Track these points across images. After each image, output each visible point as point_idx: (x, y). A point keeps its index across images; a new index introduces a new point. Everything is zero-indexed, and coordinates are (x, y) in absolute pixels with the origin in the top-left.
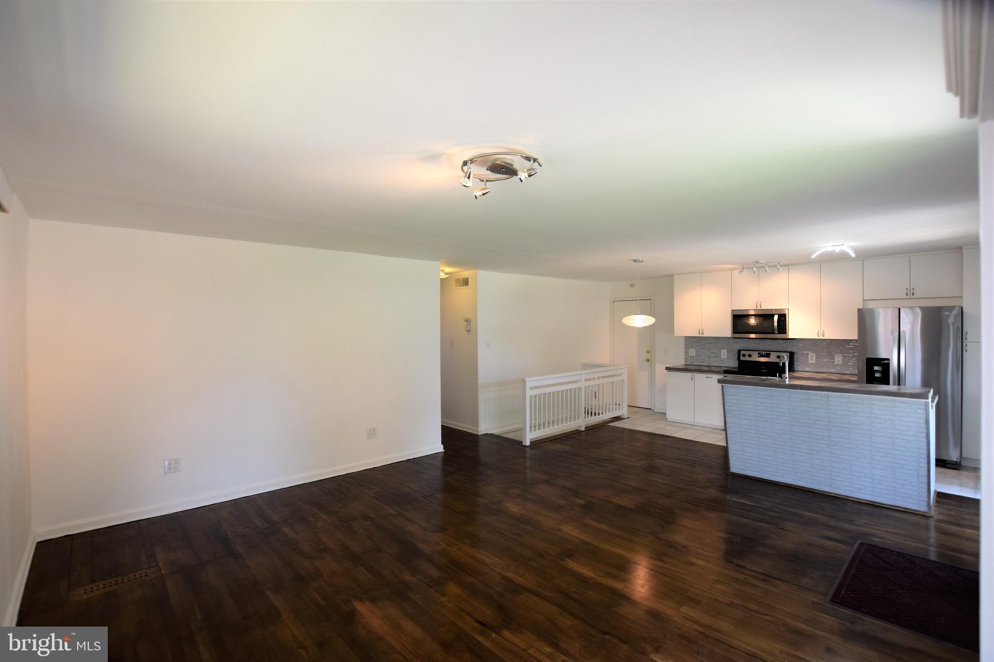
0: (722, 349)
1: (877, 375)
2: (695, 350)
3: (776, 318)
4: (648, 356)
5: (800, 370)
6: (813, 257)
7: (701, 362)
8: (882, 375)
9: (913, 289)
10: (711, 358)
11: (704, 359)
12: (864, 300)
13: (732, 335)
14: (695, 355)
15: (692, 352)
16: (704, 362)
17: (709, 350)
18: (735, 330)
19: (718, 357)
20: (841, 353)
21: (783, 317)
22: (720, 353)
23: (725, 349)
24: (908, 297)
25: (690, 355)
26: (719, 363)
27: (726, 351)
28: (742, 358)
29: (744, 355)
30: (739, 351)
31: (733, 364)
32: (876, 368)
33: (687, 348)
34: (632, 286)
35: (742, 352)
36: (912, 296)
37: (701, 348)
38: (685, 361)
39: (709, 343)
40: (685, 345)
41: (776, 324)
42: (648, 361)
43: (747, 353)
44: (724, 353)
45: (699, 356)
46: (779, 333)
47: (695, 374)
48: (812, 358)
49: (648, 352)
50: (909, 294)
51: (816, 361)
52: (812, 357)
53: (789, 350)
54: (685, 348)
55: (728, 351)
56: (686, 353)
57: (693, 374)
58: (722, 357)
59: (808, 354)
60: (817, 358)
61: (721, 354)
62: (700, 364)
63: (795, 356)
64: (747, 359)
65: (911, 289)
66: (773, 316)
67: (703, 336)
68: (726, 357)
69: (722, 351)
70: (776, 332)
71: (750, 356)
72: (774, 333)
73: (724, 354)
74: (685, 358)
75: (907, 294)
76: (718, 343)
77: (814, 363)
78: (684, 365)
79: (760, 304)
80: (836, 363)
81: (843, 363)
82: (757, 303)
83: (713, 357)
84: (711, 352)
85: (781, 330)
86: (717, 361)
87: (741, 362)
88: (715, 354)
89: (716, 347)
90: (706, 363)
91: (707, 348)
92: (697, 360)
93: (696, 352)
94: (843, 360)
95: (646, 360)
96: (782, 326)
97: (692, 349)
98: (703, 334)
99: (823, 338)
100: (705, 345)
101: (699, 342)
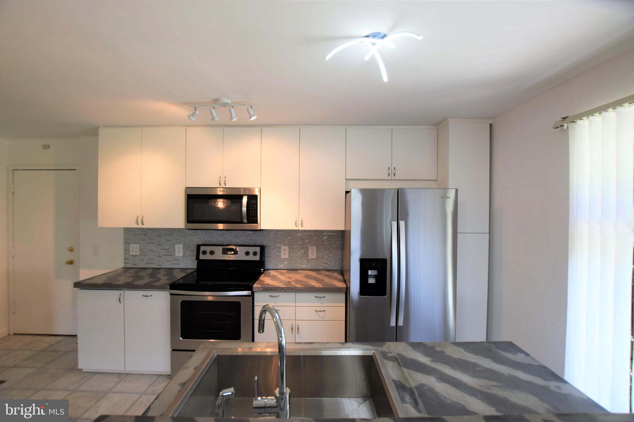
0: (177, 243)
1: (371, 281)
2: (138, 245)
3: (245, 200)
4: (69, 256)
5: (272, 267)
6: (328, 58)
7: (147, 263)
8: (376, 281)
9: (395, 168)
10: (161, 257)
11: (152, 259)
12: (346, 179)
13: (186, 225)
14: (138, 253)
15: (135, 249)
16: (151, 264)
17: (159, 245)
18: (190, 219)
19: (171, 255)
20: (315, 246)
21: (253, 199)
23: (180, 243)
24: (390, 178)
25: (131, 253)
26: (173, 264)
27: (181, 246)
28: (202, 257)
29: (204, 253)
30: (199, 246)
31: (192, 264)
32: (370, 272)
33: (127, 243)
34: (47, 147)
35: (202, 248)
36: (393, 178)
37: (147, 243)
38: (125, 263)
39: (158, 236)
40: (125, 238)
41: (244, 209)
42: (71, 263)
43: (208, 249)
44: (179, 248)
45: (146, 255)
46: (249, 222)
47: (125, 291)
48: (285, 253)
49: (71, 250)
50: (390, 175)
51: (289, 256)
52: (285, 250)
53: (259, 242)
54: (125, 243)
55: (184, 247)
56: (126, 250)
57: (122, 292)
58: (177, 254)
59: (280, 247)
60: (290, 252)
61: (175, 251)
62: (147, 266)
63: (267, 250)
64: (208, 257)
65: (393, 168)
66: (241, 197)
67: (143, 227)
68: (181, 254)
69: (177, 246)
70: (245, 221)
71: (212, 253)
72: (242, 222)
73: (179, 250)
74: (125, 259)
75: (389, 174)
76: (170, 235)
77: (287, 259)
78: (123, 268)
79: (225, 180)
80: (310, 256)
81: (317, 257)
82: (220, 178)
83: (164, 255)
84: (162, 249)
85: (251, 218)
86: (170, 261)
87: (200, 262)
88: (167, 251)
89: (168, 240)
90: (154, 264)
91: (154, 243)
92: (142, 260)
93: (140, 249)
94: (317, 254)
95: (66, 262)
96: (252, 213)
97: (134, 245)
98: (143, 225)
99: (301, 228)
100: (152, 239)
101: (145, 234)
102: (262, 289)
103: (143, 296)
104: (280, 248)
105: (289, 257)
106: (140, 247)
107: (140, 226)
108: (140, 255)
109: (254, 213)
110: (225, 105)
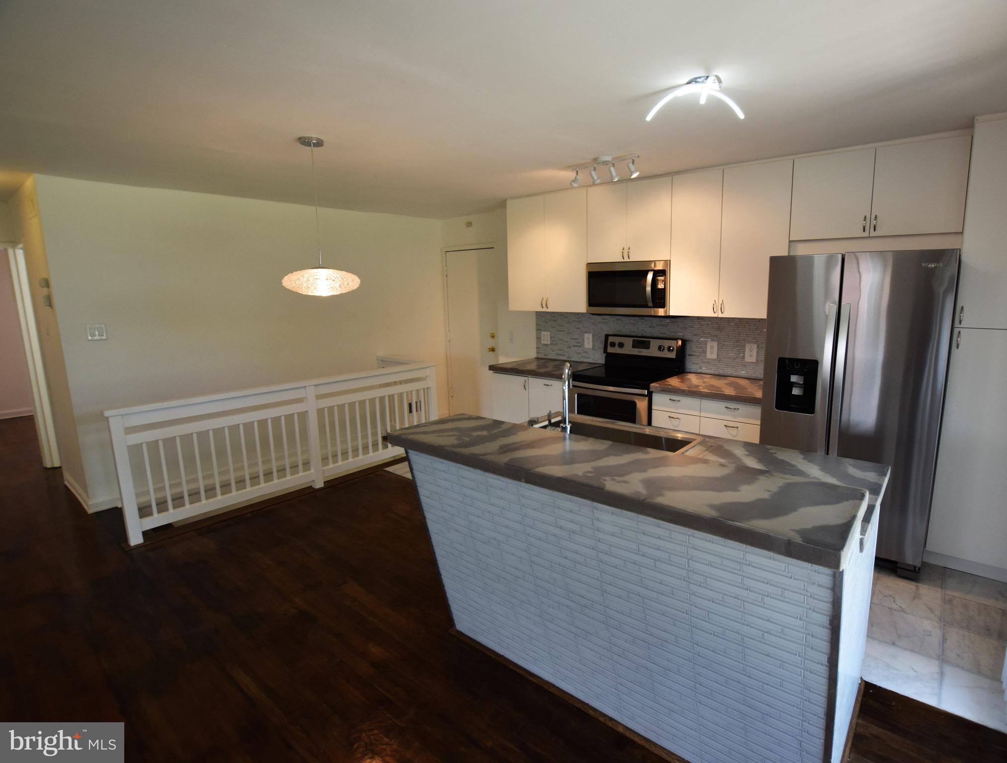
0: (586, 332)
1: (796, 391)
2: (549, 333)
3: (650, 276)
4: (491, 343)
5: (693, 370)
7: (558, 354)
8: (804, 392)
9: (876, 216)
10: (570, 348)
11: (562, 350)
12: (790, 242)
13: (588, 309)
14: (549, 343)
15: (546, 337)
16: (561, 355)
17: (568, 333)
18: (593, 300)
19: (580, 346)
20: (755, 343)
21: (659, 275)
22: (583, 340)
23: (589, 333)
24: (866, 234)
25: (542, 342)
26: (582, 357)
27: (590, 336)
28: (610, 350)
29: (613, 345)
30: (607, 336)
31: (599, 358)
32: (794, 378)
33: (538, 330)
35: (611, 339)
36: (873, 234)
37: (558, 331)
38: (537, 353)
40: (537, 325)
41: (649, 289)
42: (493, 350)
43: (617, 340)
44: (588, 339)
45: (556, 344)
46: (656, 306)
47: (530, 378)
48: (712, 351)
49: (493, 336)
50: (867, 228)
51: (717, 355)
52: (712, 348)
53: (681, 334)
54: (537, 330)
55: (593, 335)
56: (538, 338)
57: (526, 379)
58: (586, 346)
59: (706, 343)
60: (719, 349)
61: (584, 342)
62: (557, 357)
64: (616, 350)
65: (873, 217)
66: (645, 273)
67: (549, 310)
68: (590, 346)
69: (586, 335)
70: (650, 304)
71: (621, 345)
72: (646, 306)
73: (588, 341)
74: (537, 348)
75: (864, 228)
76: (580, 322)
77: (715, 360)
78: (535, 358)
79: (628, 252)
80: (748, 359)
81: (757, 360)
82: (623, 249)
83: (574, 346)
84: (571, 339)
85: (657, 301)
86: (580, 353)
87: (609, 356)
88: (577, 341)
89: (577, 328)
90: (564, 355)
91: (564, 331)
92: (553, 351)
93: (551, 337)
94: (757, 356)
95: (489, 349)
96: (659, 293)
97: (545, 333)
98: (548, 308)
99: (721, 315)
100: (562, 326)
101: (555, 321)
102: (659, 389)
103: (545, 384)
104: (706, 345)
105: (717, 358)
106: (550, 335)
107: (545, 310)
108: (551, 344)
109: (661, 294)
110: (606, 163)
